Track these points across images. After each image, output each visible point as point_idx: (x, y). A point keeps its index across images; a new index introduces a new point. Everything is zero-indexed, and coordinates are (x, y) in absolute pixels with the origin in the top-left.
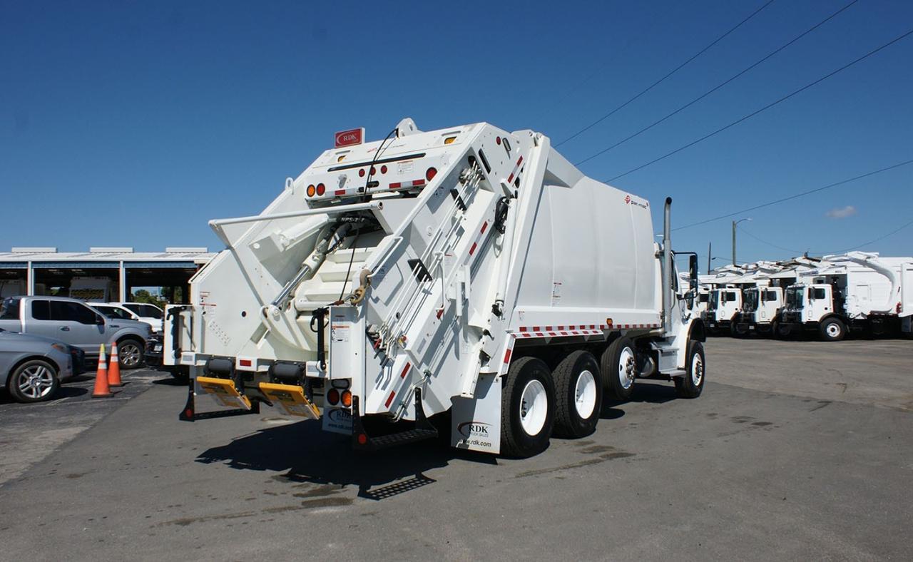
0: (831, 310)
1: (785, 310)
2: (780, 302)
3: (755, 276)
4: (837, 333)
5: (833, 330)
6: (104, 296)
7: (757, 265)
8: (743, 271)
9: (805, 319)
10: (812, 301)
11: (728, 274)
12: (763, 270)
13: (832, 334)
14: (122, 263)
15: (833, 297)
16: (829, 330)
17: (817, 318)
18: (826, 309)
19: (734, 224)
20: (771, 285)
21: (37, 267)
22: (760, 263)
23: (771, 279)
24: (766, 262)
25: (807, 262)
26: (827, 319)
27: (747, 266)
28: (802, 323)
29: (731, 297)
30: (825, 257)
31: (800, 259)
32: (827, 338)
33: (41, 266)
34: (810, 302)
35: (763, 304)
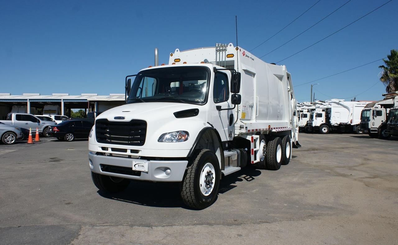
0: (324, 122)
1: (309, 122)
2: (308, 119)
3: (302, 108)
4: (326, 131)
5: (325, 130)
6: (56, 113)
8: (301, 106)
9: (314, 125)
10: (317, 118)
12: (306, 105)
13: (324, 131)
14: (62, 100)
15: (326, 117)
16: (323, 130)
17: (318, 125)
18: (322, 121)
19: (312, 86)
20: (308, 111)
21: (31, 101)
22: (305, 103)
23: (308, 109)
24: (307, 102)
25: (320, 103)
26: (322, 125)
27: (302, 104)
28: (312, 127)
30: (326, 101)
31: (317, 102)
32: (321, 133)
33: (32, 101)
34: (316, 119)
35: (302, 119)
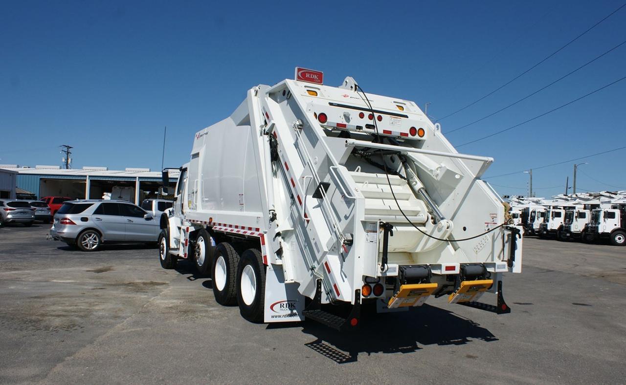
0: (619, 226)
1: (590, 225)
2: (587, 220)
3: (575, 202)
4: (622, 241)
5: (620, 239)
7: (576, 195)
8: (570, 199)
9: (600, 231)
10: (606, 219)
11: (559, 200)
12: (580, 199)
13: (619, 241)
15: (621, 218)
16: (617, 239)
17: (609, 230)
18: (616, 225)
19: (575, 167)
20: (585, 208)
21: (141, 180)
22: (579, 194)
23: (585, 205)
24: (582, 194)
25: (608, 194)
26: (615, 232)
27: (571, 196)
28: (599, 233)
29: (558, 215)
30: (619, 192)
31: (602, 193)
32: (615, 244)
33: (143, 180)
34: (604, 220)
35: (576, 220)
